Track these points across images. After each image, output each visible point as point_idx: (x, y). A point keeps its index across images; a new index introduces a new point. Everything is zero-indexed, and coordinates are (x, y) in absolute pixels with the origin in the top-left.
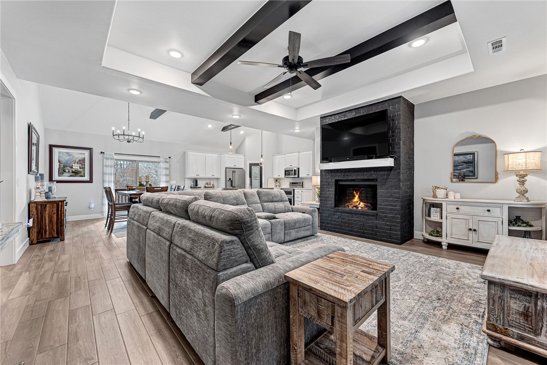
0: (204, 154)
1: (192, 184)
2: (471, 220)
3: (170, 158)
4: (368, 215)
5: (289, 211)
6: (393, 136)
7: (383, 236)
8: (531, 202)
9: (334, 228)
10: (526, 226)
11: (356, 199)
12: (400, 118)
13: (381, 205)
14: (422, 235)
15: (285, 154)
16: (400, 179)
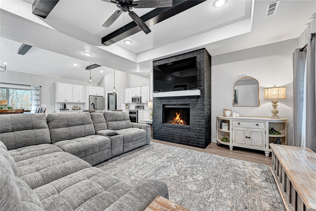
0: (72, 85)
1: (62, 107)
2: (247, 131)
3: (41, 87)
4: (184, 129)
5: (129, 127)
6: (200, 75)
7: (193, 143)
8: (280, 119)
9: (162, 137)
10: (277, 134)
11: (178, 118)
12: (204, 63)
13: (192, 122)
14: (217, 141)
15: (132, 88)
16: (204, 104)
